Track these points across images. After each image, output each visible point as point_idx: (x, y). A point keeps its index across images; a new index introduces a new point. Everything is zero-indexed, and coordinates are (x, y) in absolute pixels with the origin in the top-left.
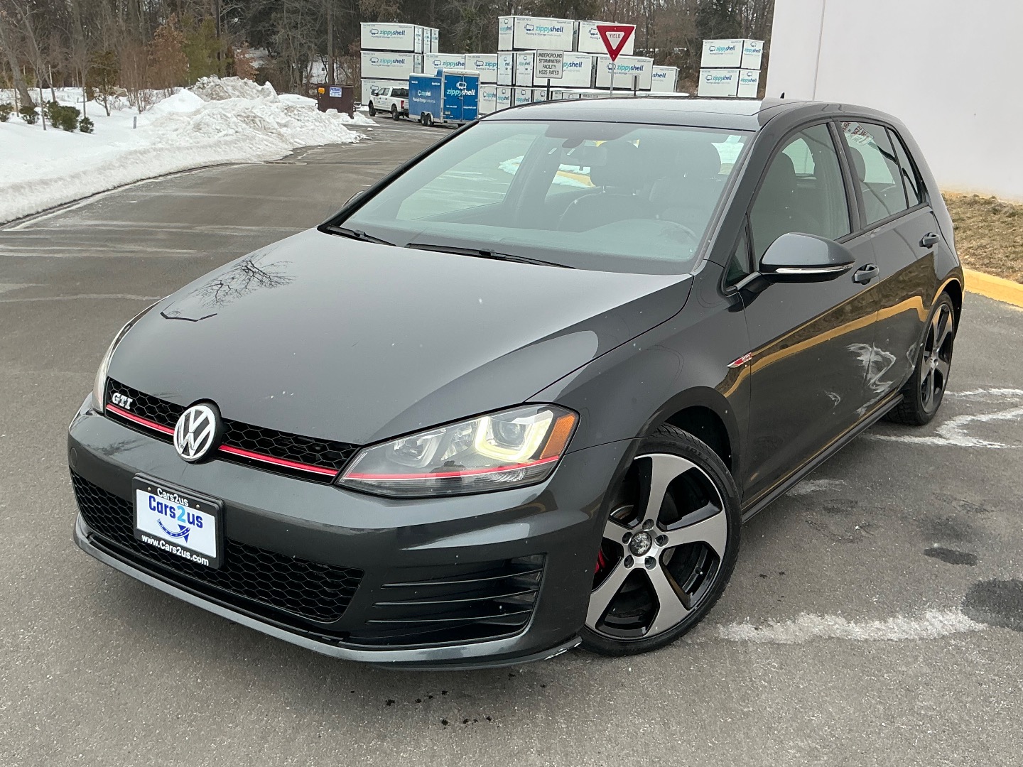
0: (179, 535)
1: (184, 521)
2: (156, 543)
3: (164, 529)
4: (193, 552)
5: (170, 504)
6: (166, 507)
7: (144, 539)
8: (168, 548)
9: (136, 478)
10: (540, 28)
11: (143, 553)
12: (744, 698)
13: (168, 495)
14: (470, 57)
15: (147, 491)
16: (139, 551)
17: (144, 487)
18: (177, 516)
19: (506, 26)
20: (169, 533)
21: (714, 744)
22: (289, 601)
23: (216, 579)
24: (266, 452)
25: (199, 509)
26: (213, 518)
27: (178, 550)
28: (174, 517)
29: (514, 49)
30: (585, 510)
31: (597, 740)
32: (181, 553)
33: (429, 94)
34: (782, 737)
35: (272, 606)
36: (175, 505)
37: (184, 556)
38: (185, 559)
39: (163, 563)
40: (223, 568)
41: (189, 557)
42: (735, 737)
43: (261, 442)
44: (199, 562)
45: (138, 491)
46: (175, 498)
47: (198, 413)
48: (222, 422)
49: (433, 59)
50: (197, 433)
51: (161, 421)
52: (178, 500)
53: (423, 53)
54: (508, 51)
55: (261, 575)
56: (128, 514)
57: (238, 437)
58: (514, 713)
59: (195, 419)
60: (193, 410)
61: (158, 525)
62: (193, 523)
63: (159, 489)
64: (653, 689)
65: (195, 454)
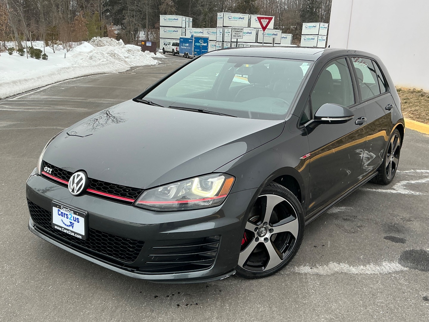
0: (70, 226)
1: (72, 220)
2: (60, 229)
3: (64, 223)
4: (75, 233)
5: (66, 213)
6: (65, 214)
7: (56, 227)
8: (65, 231)
9: (53, 202)
10: (234, 18)
11: (55, 233)
12: (304, 297)
13: (65, 209)
14: (205, 29)
15: (57, 207)
16: (54, 233)
17: (56, 206)
18: (69, 218)
19: (220, 17)
20: (65, 225)
21: (290, 316)
22: (114, 254)
23: (85, 244)
24: (106, 192)
25: (78, 215)
26: (83, 219)
27: (69, 232)
28: (68, 218)
29: (224, 27)
30: (238, 217)
31: (241, 314)
32: (70, 233)
33: (188, 45)
34: (319, 314)
35: (107, 255)
36: (68, 213)
37: (72, 234)
38: (72, 236)
39: (64, 237)
40: (88, 240)
41: (74, 235)
42: (299, 313)
43: (104, 188)
44: (78, 237)
45: (53, 207)
46: (68, 210)
47: (78, 175)
48: (88, 180)
49: (190, 30)
50: (78, 184)
51: (64, 178)
52: (69, 211)
53: (185, 28)
54: (221, 27)
55: (103, 243)
56: (49, 217)
57: (94, 185)
58: (207, 302)
59: (77, 178)
60: (76, 174)
61: (61, 221)
62: (75, 221)
63: (62, 207)
64: (266, 292)
65: (77, 192)
